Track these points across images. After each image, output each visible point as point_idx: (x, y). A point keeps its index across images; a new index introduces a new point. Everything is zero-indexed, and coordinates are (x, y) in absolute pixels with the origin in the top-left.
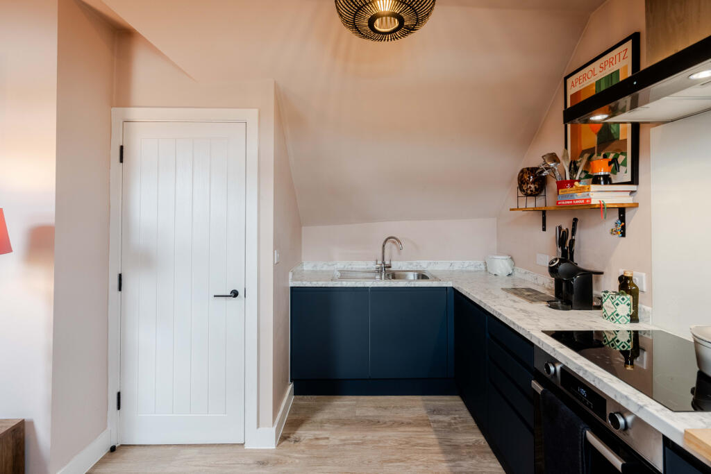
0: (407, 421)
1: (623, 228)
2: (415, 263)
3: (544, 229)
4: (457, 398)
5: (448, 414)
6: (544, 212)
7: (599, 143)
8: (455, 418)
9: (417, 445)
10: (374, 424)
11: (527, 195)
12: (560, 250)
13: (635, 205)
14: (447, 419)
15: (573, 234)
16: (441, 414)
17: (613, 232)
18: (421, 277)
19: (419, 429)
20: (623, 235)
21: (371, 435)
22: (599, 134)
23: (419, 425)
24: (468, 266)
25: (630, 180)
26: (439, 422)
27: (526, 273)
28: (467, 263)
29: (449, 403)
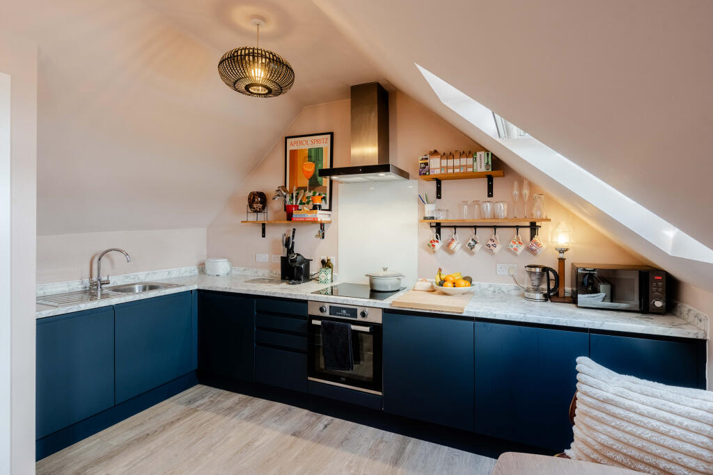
0: (176, 418)
1: (323, 234)
2: (132, 275)
3: (264, 236)
4: (198, 386)
5: (203, 398)
6: (264, 225)
7: (310, 185)
8: (211, 397)
9: (202, 424)
10: (146, 438)
11: (256, 211)
12: (286, 249)
13: (330, 222)
14: (206, 400)
15: (293, 239)
16: (197, 401)
17: (316, 236)
18: (147, 288)
19: (191, 417)
20: (323, 237)
21: (152, 446)
22: (310, 180)
23: (187, 415)
24: (185, 272)
25: (328, 208)
26: (202, 405)
27: (245, 270)
28: (183, 270)
29: (196, 392)
